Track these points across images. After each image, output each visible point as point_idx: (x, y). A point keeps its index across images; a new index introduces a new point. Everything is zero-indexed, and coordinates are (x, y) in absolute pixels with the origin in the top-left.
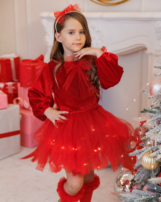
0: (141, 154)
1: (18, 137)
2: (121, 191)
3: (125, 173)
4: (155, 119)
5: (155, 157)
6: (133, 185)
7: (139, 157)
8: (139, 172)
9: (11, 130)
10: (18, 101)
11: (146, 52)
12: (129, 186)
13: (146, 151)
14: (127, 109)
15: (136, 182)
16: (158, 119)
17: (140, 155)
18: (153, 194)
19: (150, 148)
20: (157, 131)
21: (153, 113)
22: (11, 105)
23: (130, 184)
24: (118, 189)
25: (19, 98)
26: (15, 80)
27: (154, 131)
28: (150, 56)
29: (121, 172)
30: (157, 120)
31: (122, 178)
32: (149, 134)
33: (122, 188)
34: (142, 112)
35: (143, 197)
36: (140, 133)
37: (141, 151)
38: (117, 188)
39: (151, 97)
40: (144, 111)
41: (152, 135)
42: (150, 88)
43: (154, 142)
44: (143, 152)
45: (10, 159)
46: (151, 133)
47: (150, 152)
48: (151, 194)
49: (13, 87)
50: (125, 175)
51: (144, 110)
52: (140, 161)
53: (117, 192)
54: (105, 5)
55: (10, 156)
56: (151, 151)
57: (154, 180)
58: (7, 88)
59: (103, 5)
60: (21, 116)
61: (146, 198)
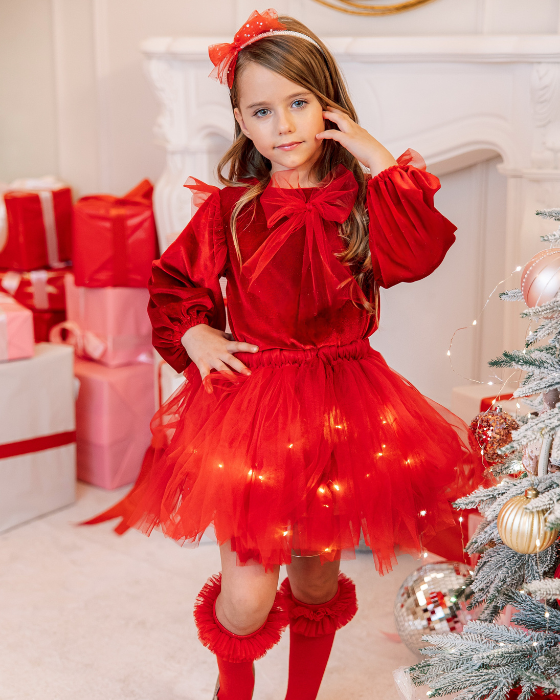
0: (496, 503)
1: (68, 451)
2: (420, 627)
3: (433, 570)
4: (542, 386)
5: (544, 512)
6: (458, 609)
7: (489, 513)
8: (485, 562)
9: (46, 430)
10: (65, 335)
11: (500, 167)
12: (448, 611)
13: (513, 491)
14: (449, 353)
15: (476, 595)
16: (551, 386)
17: (493, 506)
18: (536, 634)
19: (525, 483)
20: (552, 426)
21: (535, 365)
22: (43, 346)
23: (449, 604)
24: (411, 623)
25: (68, 325)
26: (56, 264)
27: (541, 425)
28: (512, 182)
29: (418, 566)
30: (551, 388)
31: (424, 587)
32: (522, 435)
33: (422, 619)
34: (494, 364)
35: (502, 644)
36: (490, 433)
37: (496, 492)
38: (406, 619)
39: (531, 311)
40: (504, 358)
41: (534, 437)
42: (526, 282)
43: (537, 462)
44: (503, 494)
45: (42, 525)
46: (529, 433)
47: (526, 494)
48: (529, 637)
49: (51, 289)
50: (434, 575)
51: (506, 355)
52: (492, 525)
53: (407, 632)
54: (359, 14)
55: (41, 517)
56: (530, 492)
57: (543, 588)
58: (30, 290)
59: (353, 13)
60: (77, 384)
61: (510, 648)
